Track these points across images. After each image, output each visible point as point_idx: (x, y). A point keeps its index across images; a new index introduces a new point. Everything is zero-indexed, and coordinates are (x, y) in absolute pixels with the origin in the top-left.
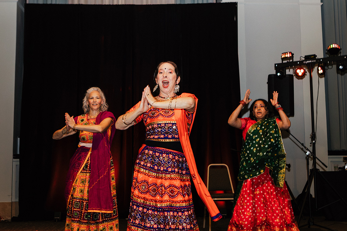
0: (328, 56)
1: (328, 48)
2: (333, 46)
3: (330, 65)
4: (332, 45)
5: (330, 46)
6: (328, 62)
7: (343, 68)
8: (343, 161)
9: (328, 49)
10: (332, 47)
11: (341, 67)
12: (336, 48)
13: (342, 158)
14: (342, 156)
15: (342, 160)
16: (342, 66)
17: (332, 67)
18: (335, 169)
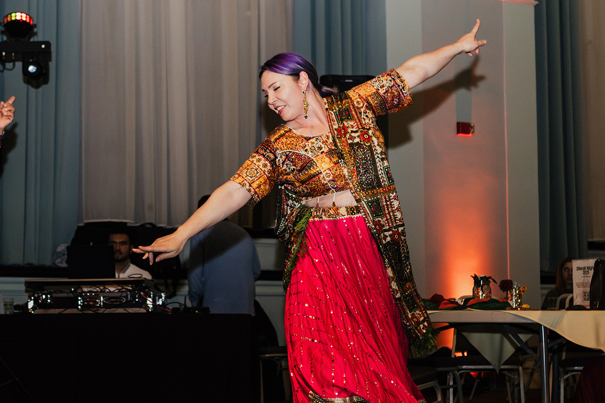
0: (5, 38)
1: (6, 20)
2: (18, 16)
3: (9, 62)
4: (13, 15)
5: (9, 16)
6: (4, 54)
7: (37, 70)
8: (26, 291)
9: (6, 22)
10: (13, 18)
11: (32, 69)
12: (23, 21)
13: (22, 283)
14: (23, 279)
15: (23, 287)
16: (34, 65)
17: (14, 65)
18: (6, 309)
